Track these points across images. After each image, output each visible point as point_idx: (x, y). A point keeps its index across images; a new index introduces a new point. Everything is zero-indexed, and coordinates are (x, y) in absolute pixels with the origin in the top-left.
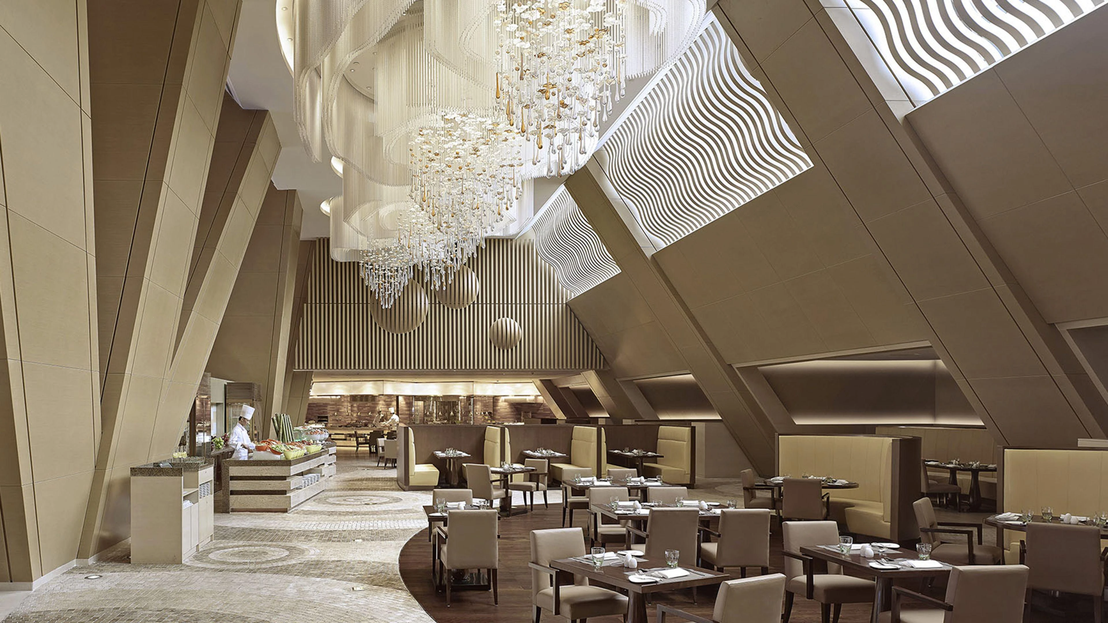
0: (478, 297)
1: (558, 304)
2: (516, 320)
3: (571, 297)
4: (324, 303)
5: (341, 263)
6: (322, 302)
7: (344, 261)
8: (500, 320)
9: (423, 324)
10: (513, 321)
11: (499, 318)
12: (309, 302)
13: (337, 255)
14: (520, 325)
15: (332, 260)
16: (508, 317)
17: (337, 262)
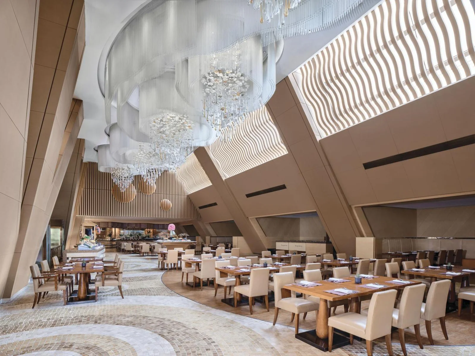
0: (155, 191)
1: (185, 195)
2: (170, 200)
3: (189, 193)
4: (91, 189)
5: (103, 173)
6: (90, 188)
7: (104, 172)
8: (164, 200)
9: (134, 200)
10: (169, 201)
11: (163, 199)
12: (84, 187)
13: (101, 169)
14: (171, 202)
15: (99, 171)
16: (167, 199)
17: (101, 172)
